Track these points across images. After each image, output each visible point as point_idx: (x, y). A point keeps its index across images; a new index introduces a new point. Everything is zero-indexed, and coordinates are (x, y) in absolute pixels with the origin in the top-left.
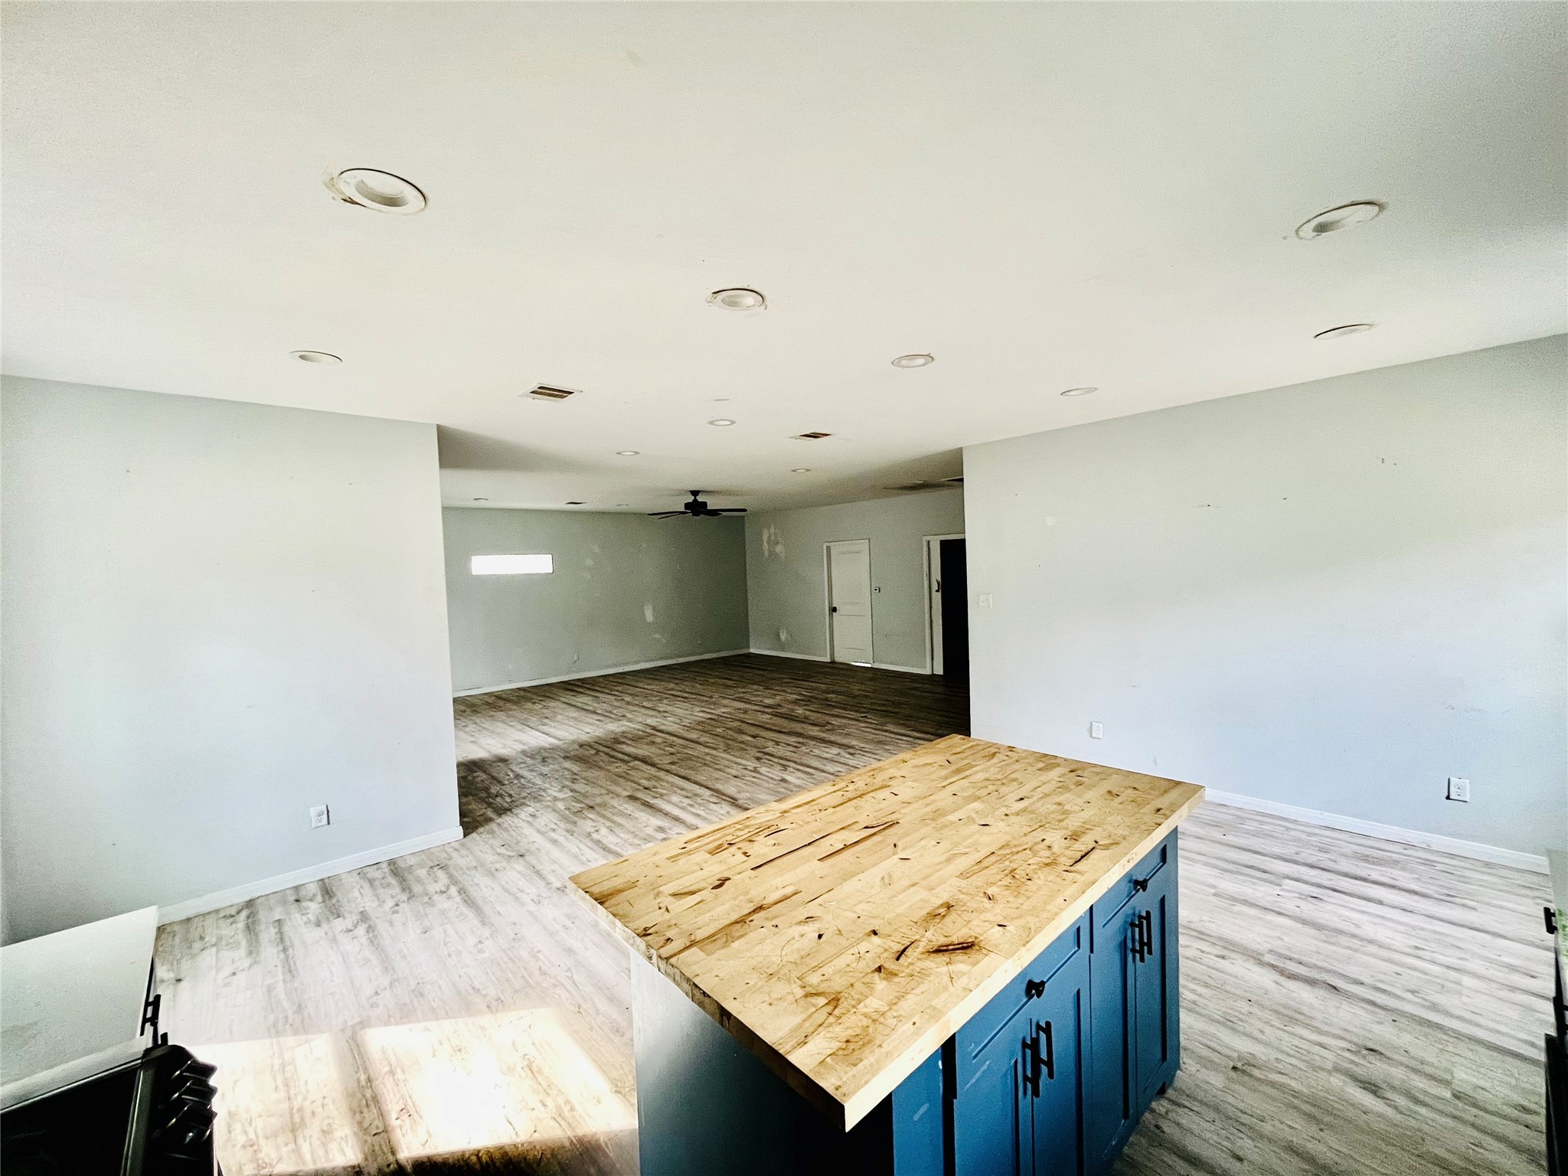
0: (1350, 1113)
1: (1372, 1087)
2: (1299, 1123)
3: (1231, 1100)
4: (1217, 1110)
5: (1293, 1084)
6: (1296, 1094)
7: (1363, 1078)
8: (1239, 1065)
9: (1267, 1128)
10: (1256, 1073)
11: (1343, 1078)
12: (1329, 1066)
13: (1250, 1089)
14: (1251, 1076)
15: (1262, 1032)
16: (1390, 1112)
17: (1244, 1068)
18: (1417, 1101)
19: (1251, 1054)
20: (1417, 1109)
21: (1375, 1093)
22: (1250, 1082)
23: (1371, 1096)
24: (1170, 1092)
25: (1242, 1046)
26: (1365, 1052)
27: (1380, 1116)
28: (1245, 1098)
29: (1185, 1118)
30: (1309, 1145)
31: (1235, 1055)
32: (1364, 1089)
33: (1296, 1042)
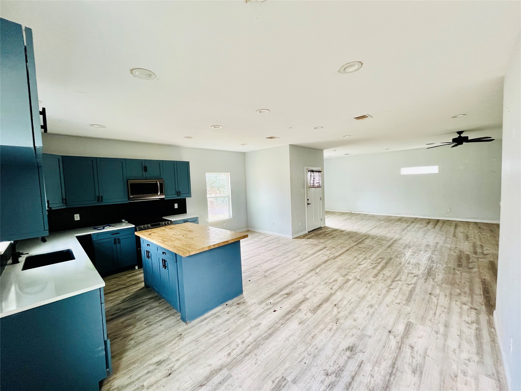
0: (156, 352)
1: (159, 363)
2: (161, 340)
3: (173, 330)
4: (172, 327)
5: (170, 345)
6: (167, 343)
7: (162, 363)
8: (182, 336)
9: (164, 333)
10: (177, 339)
11: (166, 358)
12: (171, 357)
13: (174, 335)
14: (177, 337)
15: (189, 347)
16: (151, 362)
17: (180, 337)
18: (148, 372)
19: (183, 340)
20: (147, 370)
21: (157, 362)
22: (176, 336)
23: (157, 361)
24: (181, 320)
25: (187, 340)
26: (170, 372)
27: (151, 359)
28: (172, 333)
29: (173, 321)
30: (155, 339)
31: (185, 336)
32: (160, 361)
33: (182, 354)
